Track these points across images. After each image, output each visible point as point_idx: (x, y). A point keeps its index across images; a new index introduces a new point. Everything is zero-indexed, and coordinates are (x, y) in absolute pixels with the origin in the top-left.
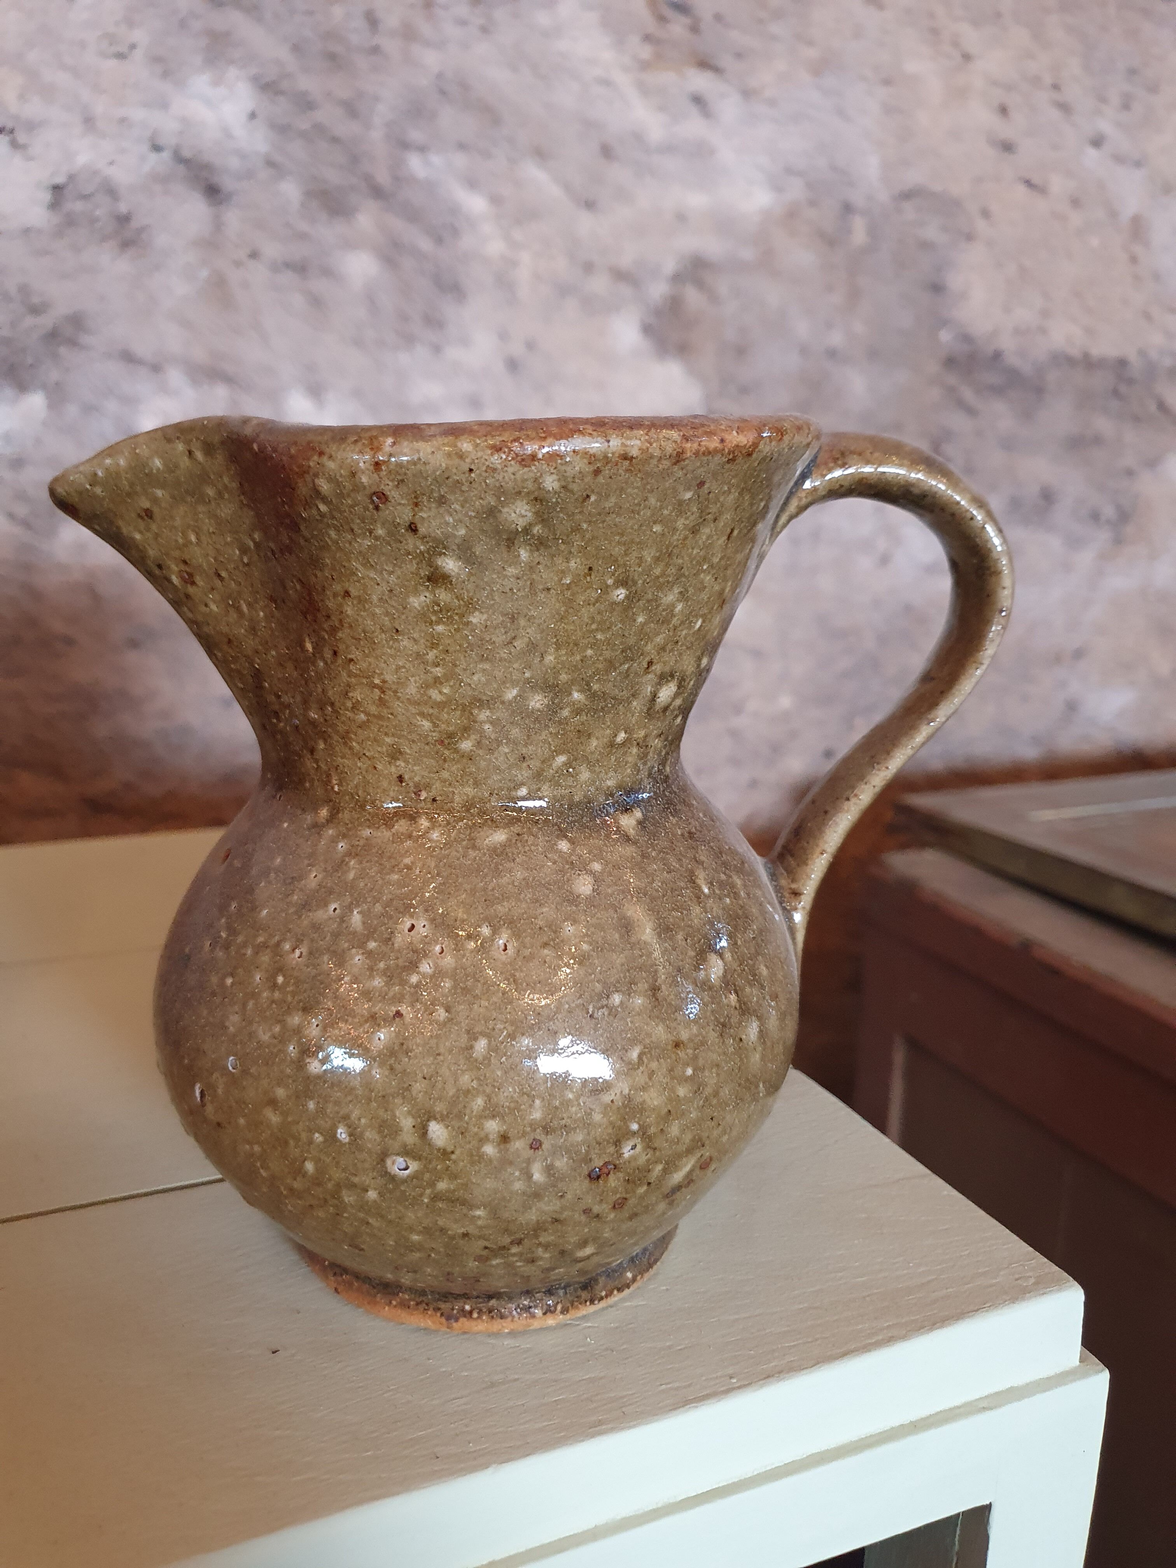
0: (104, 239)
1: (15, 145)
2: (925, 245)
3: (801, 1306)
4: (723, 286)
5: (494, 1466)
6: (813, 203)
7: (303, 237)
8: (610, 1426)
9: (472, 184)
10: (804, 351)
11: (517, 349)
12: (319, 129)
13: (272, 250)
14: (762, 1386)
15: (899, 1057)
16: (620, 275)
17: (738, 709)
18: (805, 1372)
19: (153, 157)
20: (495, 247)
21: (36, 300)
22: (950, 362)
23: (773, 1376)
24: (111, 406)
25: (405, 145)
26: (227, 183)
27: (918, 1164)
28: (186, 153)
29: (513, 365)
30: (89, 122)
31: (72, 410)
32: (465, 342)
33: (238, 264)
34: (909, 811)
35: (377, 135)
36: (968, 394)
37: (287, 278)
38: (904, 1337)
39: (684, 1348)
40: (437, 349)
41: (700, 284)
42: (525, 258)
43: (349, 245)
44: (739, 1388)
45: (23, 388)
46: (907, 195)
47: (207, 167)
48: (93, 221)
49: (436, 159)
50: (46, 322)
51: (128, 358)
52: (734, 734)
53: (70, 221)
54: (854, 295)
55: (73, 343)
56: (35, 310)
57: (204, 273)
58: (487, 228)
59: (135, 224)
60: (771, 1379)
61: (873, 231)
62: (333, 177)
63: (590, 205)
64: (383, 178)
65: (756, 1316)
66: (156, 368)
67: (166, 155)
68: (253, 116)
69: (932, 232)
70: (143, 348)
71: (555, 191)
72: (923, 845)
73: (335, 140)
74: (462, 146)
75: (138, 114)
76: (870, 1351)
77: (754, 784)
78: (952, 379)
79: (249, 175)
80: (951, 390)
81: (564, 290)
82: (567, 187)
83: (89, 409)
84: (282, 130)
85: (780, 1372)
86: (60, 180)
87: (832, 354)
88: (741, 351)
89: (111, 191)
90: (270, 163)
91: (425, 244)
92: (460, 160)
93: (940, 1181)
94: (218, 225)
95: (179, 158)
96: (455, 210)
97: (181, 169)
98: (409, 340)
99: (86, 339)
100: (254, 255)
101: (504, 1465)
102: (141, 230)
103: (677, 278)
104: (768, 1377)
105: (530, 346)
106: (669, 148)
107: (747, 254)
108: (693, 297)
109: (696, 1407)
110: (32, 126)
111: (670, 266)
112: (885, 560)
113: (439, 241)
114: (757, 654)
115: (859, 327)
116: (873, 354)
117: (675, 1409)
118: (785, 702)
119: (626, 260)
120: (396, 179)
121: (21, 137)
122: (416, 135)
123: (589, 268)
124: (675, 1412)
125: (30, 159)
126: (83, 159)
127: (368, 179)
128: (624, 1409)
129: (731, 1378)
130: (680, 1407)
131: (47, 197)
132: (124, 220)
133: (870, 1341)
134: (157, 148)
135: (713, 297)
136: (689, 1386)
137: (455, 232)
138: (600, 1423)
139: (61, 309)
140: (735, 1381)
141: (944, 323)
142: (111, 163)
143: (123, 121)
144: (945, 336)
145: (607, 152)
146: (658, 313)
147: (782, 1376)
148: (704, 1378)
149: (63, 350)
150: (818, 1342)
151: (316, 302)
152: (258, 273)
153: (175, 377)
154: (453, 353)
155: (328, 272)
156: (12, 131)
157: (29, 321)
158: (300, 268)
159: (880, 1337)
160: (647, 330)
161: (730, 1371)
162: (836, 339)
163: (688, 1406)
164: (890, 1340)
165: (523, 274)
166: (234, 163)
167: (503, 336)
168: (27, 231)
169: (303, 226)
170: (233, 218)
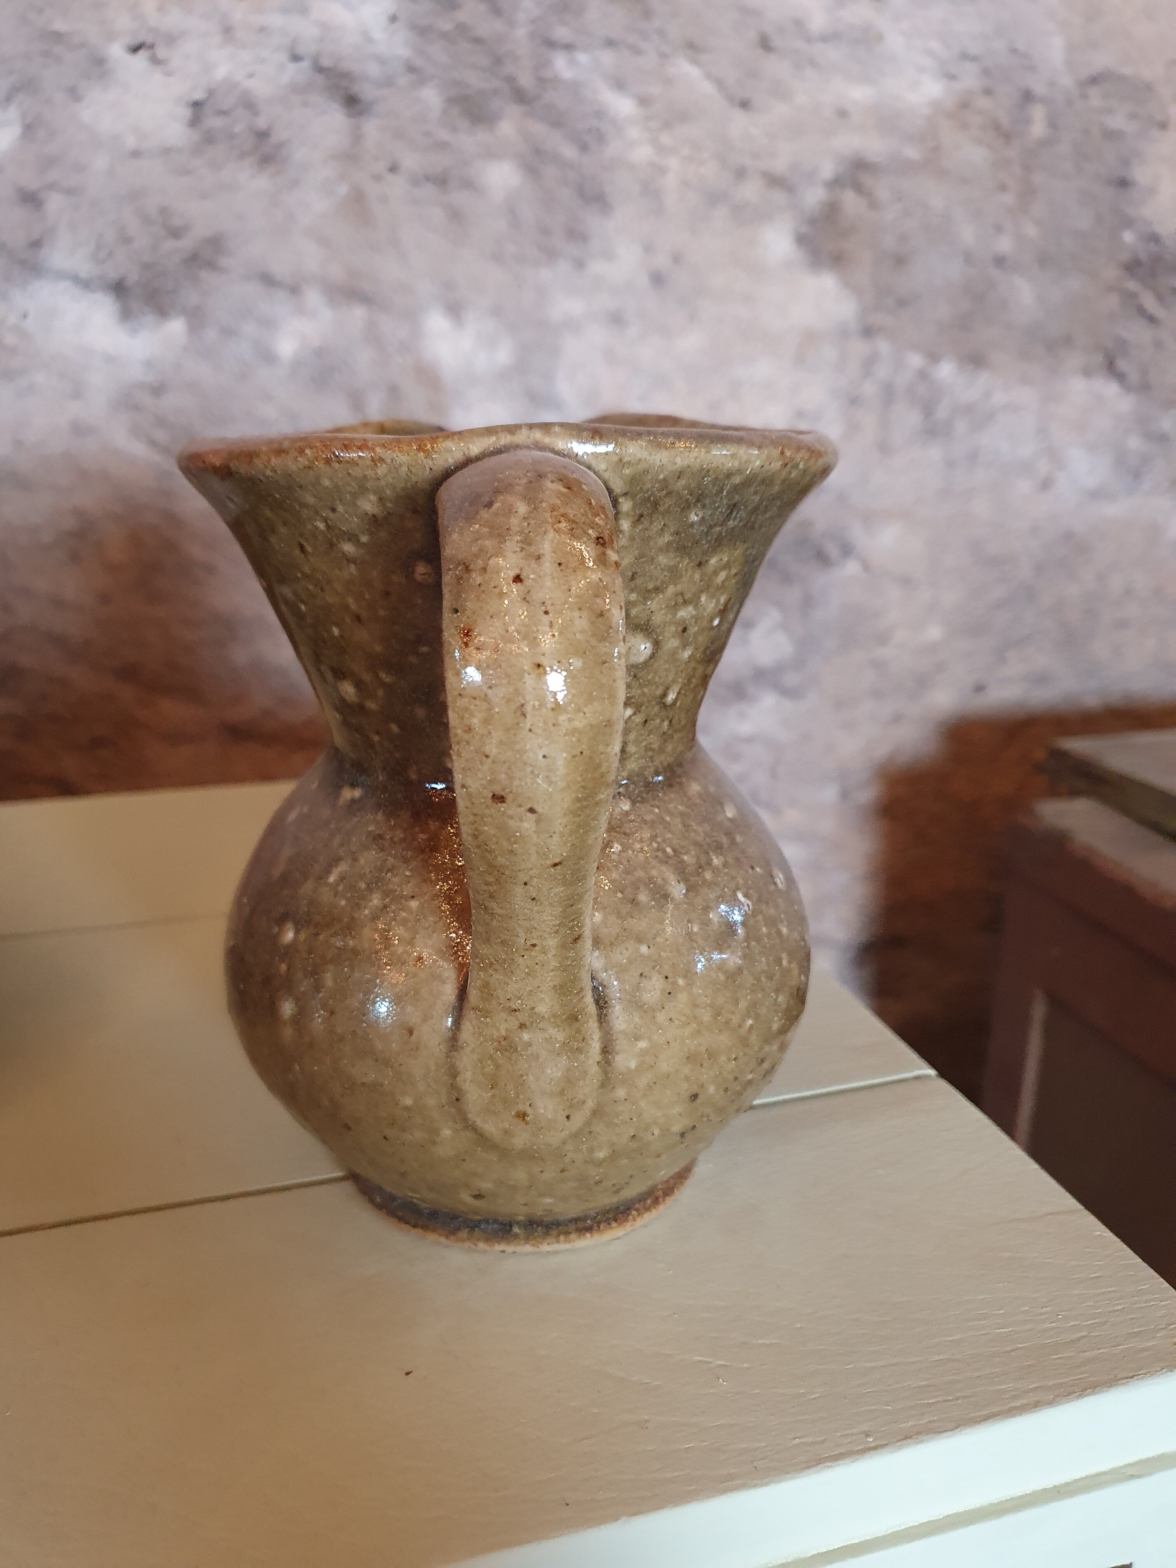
0: (242, 156)
1: (156, 61)
2: (1112, 135)
3: (942, 1357)
4: (883, 190)
5: (624, 1518)
6: (988, 92)
7: (442, 146)
8: (740, 1482)
9: (619, 84)
10: (968, 258)
11: (662, 261)
12: (462, 29)
13: (411, 161)
14: (900, 1448)
15: (1039, 1011)
16: (774, 181)
17: (883, 639)
18: (945, 1434)
19: (292, 67)
20: (642, 153)
21: (177, 222)
22: (1133, 267)
23: (911, 1437)
24: (250, 329)
25: (551, 44)
26: (367, 92)
27: (1068, 1195)
28: (326, 62)
29: (658, 280)
30: (228, 31)
31: (211, 334)
32: (609, 255)
33: (377, 178)
34: (1062, 756)
35: (521, 32)
36: (1149, 302)
37: (428, 191)
38: (1050, 1403)
39: (818, 1397)
40: (580, 264)
41: (859, 188)
42: (673, 163)
43: (491, 154)
44: (875, 1448)
45: (163, 312)
46: (1094, 80)
47: (346, 76)
48: (232, 136)
49: (582, 58)
50: (187, 244)
51: (268, 280)
52: (879, 665)
53: (209, 139)
54: (1027, 193)
55: (212, 265)
56: (175, 233)
57: (343, 189)
58: (634, 133)
59: (275, 139)
60: (909, 1441)
61: (1052, 123)
62: (475, 81)
63: (745, 105)
64: (526, 81)
65: (894, 1365)
66: (295, 290)
67: (305, 64)
68: (393, 19)
69: (1118, 122)
70: (280, 268)
71: (708, 88)
72: (1075, 793)
73: (478, 41)
74: (610, 43)
75: (276, 20)
76: (1014, 1416)
77: (897, 719)
78: (1132, 285)
79: (388, 82)
80: (1130, 297)
81: (714, 198)
82: (719, 83)
83: (228, 333)
84: (422, 31)
85: (919, 1433)
86: (199, 95)
87: (1000, 261)
88: (900, 261)
89: (249, 104)
90: (411, 69)
91: (569, 152)
92: (607, 58)
93: (1092, 1219)
94: (357, 138)
95: (320, 70)
96: (600, 114)
97: (320, 79)
98: (551, 255)
99: (224, 262)
100: (393, 169)
101: (634, 1518)
102: (279, 146)
103: (836, 183)
104: (906, 1438)
105: (677, 259)
106: (830, 37)
107: (912, 153)
108: (850, 201)
109: (831, 1467)
110: (171, 39)
111: (828, 170)
112: (1046, 484)
113: (584, 148)
114: (906, 582)
115: (1031, 230)
116: (1044, 260)
117: (808, 1468)
118: (934, 632)
119: (780, 165)
120: (542, 81)
121: (161, 52)
122: (562, 33)
123: (741, 174)
124: (808, 1471)
125: (169, 74)
126: (221, 72)
127: (511, 80)
128: (755, 1464)
129: (867, 1436)
130: (814, 1466)
131: (186, 113)
132: (263, 135)
133: (1013, 1405)
134: (296, 58)
135: (873, 204)
136: (824, 1441)
137: (601, 138)
138: (731, 1477)
139: (201, 231)
140: (871, 1440)
141: (1128, 222)
142: (251, 76)
143: (262, 30)
144: (1128, 237)
145: (765, 44)
146: (812, 221)
147: (921, 1437)
148: (839, 1434)
149: (204, 274)
150: (959, 1401)
151: (456, 216)
152: (397, 185)
153: (313, 297)
154: (597, 267)
155: (468, 184)
156: (152, 47)
157: (170, 244)
158: (441, 181)
159: (1025, 1401)
160: (801, 240)
161: (865, 1427)
162: (1005, 245)
163: (822, 1465)
164: (1036, 1406)
165: (670, 182)
166: (373, 70)
167: (649, 249)
168: (167, 151)
169: (443, 135)
170: (371, 128)
